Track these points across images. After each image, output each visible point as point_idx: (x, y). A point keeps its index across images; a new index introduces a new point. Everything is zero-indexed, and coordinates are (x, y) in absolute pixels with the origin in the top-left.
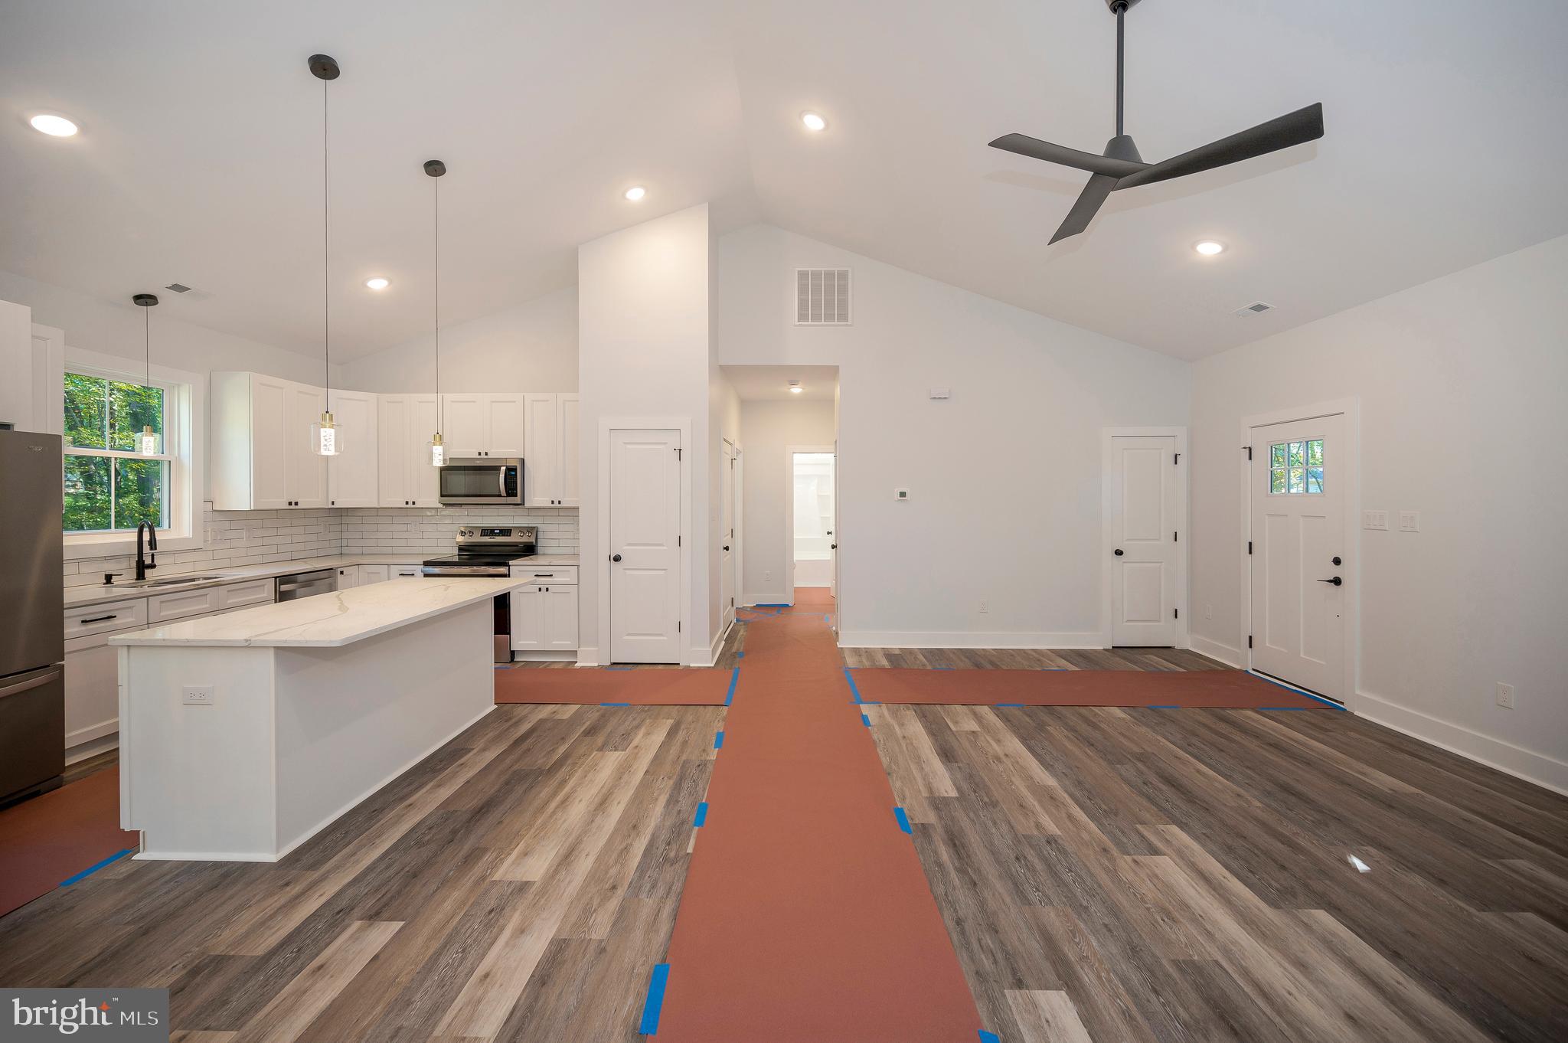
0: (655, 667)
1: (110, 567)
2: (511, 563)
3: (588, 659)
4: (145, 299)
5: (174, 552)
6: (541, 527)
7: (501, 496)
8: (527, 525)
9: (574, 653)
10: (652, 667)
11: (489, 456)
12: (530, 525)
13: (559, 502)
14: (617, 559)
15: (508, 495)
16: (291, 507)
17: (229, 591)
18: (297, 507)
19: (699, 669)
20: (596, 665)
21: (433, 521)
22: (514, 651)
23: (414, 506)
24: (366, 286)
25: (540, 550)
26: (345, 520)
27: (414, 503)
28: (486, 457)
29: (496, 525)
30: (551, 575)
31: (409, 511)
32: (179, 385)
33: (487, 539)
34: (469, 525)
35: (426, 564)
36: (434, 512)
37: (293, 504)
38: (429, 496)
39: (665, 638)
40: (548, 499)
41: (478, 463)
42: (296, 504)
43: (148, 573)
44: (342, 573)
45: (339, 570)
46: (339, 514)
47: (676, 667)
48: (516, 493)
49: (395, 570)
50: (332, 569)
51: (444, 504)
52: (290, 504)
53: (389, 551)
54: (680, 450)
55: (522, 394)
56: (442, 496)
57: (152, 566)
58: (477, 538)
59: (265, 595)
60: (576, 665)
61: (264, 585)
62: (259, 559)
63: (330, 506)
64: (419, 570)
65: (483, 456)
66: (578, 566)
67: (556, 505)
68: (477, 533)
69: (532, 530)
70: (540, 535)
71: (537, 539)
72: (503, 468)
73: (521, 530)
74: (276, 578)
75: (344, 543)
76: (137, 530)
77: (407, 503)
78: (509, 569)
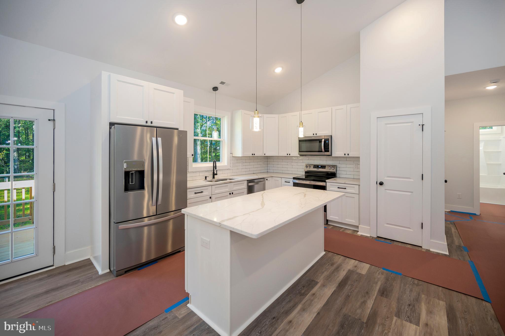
0: (405, 245)
1: (206, 174)
2: (327, 181)
3: (364, 231)
4: (215, 89)
5: (222, 170)
6: (338, 165)
7: (323, 152)
8: (332, 164)
9: (357, 227)
10: (403, 245)
11: (317, 135)
12: (333, 164)
13: (348, 154)
14: (381, 184)
15: (325, 151)
16: (253, 156)
17: (234, 185)
18: (254, 156)
19: (438, 254)
20: (369, 235)
21: (296, 162)
22: (328, 220)
23: (290, 156)
24: (275, 72)
25: (338, 175)
26: (269, 160)
27: (290, 154)
28: (316, 135)
29: (319, 164)
30: (345, 188)
31: (288, 157)
32: (224, 116)
33: (316, 169)
34: (309, 163)
35: (294, 178)
36: (296, 158)
37: (253, 154)
38: (295, 152)
39: (412, 230)
40: (343, 153)
41: (313, 138)
42: (254, 154)
43: (215, 176)
44: (267, 179)
45: (266, 178)
46: (267, 159)
47: (420, 249)
48: (329, 150)
49: (284, 180)
50: (264, 178)
51: (300, 155)
52: (252, 154)
53: (281, 172)
54: (423, 125)
55: (331, 107)
56: (300, 152)
57: (216, 174)
58: (312, 169)
59: (244, 186)
60: (358, 233)
61: (244, 183)
62: (244, 173)
63: (264, 155)
64: (292, 181)
65: (315, 135)
66: (359, 185)
67: (347, 155)
68: (312, 167)
69: (334, 166)
70: (338, 169)
71: (336, 170)
72: (323, 140)
73: (329, 166)
74: (247, 180)
75: (268, 167)
76: (213, 162)
77: (287, 154)
78: (326, 183)
